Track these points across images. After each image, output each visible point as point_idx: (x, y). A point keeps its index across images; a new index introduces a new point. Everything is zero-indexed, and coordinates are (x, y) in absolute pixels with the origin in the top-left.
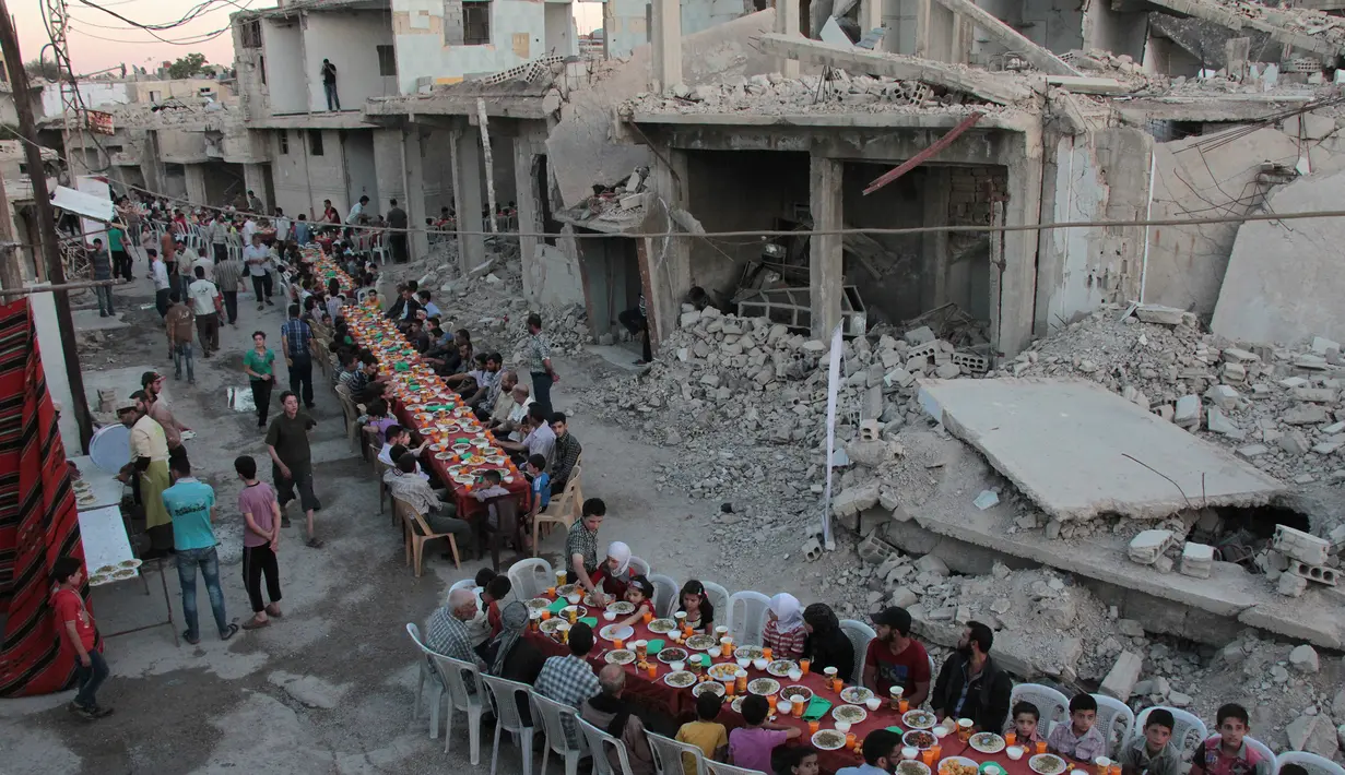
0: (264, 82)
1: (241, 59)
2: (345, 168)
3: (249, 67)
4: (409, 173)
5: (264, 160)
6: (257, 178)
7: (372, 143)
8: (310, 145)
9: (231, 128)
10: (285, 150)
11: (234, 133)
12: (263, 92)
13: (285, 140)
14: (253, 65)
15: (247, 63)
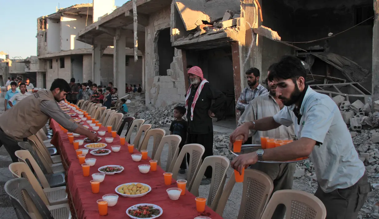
0: (46, 41)
1: (39, 34)
2: (72, 72)
3: (41, 36)
4: (95, 63)
5: (43, 71)
6: (41, 79)
7: (82, 61)
8: (60, 64)
9: (33, 60)
10: (51, 67)
11: (34, 62)
12: (45, 45)
13: (51, 64)
14: (43, 36)
15: (41, 35)
